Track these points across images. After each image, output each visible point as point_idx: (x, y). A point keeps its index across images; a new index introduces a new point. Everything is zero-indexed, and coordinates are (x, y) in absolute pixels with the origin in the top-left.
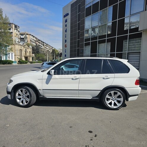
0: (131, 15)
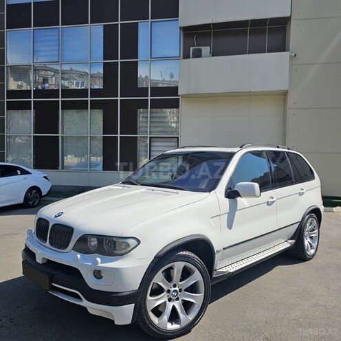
0: (153, 59)
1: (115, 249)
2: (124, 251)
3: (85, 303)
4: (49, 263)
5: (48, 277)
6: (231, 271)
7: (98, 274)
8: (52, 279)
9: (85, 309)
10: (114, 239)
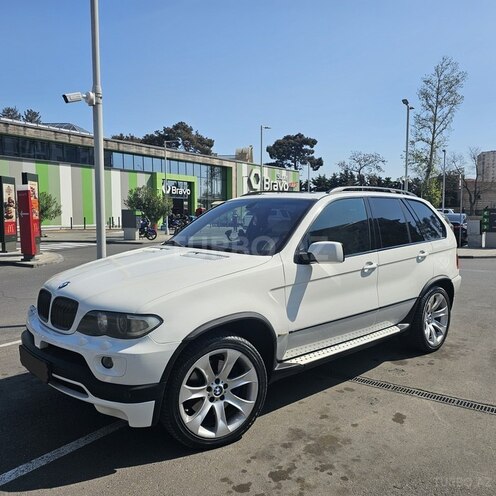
1: (129, 330)
2: (139, 333)
3: (91, 399)
4: (50, 349)
5: (45, 366)
6: (302, 363)
7: (107, 363)
8: (52, 369)
9: (91, 406)
10: (128, 317)
